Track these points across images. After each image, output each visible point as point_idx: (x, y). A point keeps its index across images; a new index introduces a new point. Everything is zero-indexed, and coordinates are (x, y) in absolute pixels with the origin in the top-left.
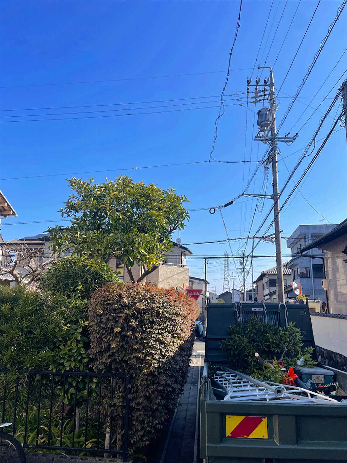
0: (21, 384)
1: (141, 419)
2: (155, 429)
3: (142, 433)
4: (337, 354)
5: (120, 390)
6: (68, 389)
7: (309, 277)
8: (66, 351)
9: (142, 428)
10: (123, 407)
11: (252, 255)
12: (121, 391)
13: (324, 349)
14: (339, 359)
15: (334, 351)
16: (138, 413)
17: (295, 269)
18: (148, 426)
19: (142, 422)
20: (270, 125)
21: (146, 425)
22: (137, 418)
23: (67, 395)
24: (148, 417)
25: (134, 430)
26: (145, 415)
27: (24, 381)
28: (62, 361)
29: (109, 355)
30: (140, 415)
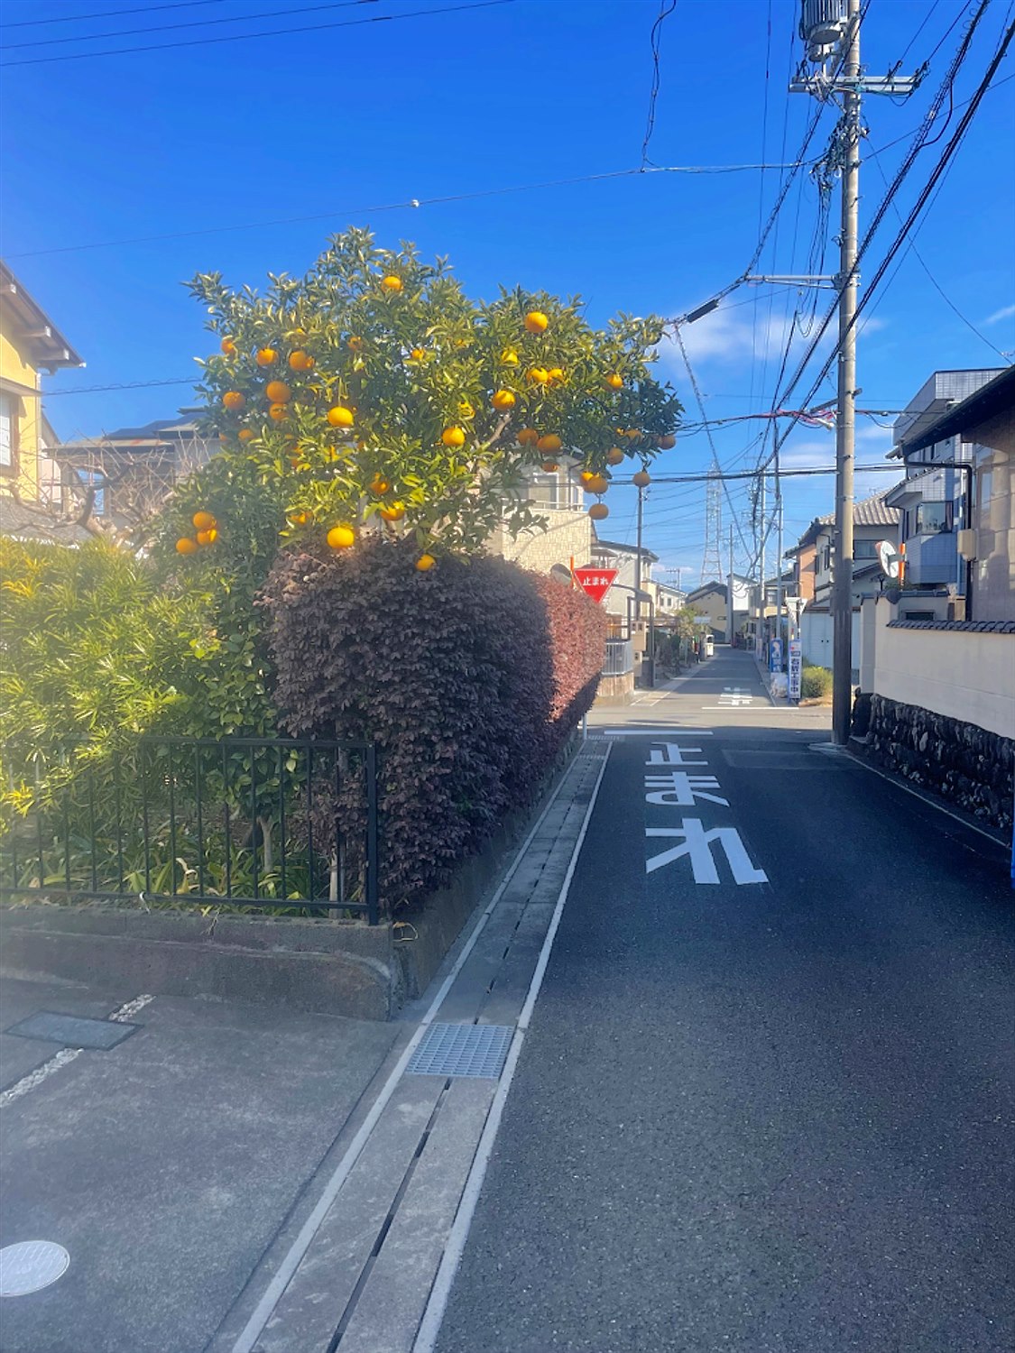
0: (125, 764)
1: (406, 836)
2: (438, 857)
3: (406, 865)
4: (967, 724)
5: (356, 776)
6: (235, 777)
7: (951, 532)
8: (223, 692)
9: (409, 856)
10: (363, 812)
11: (777, 469)
12: (358, 779)
13: (937, 715)
14: (969, 739)
15: (959, 719)
16: (399, 824)
17: (910, 508)
18: (422, 850)
19: (409, 842)
20: (842, 34)
21: (417, 849)
22: (397, 835)
23: (233, 788)
24: (421, 833)
25: (392, 860)
26: (412, 829)
27: (131, 760)
28: (214, 716)
29: (322, 699)
30: (402, 828)
